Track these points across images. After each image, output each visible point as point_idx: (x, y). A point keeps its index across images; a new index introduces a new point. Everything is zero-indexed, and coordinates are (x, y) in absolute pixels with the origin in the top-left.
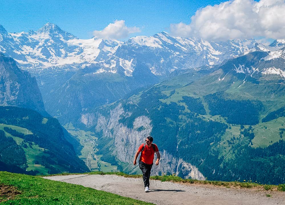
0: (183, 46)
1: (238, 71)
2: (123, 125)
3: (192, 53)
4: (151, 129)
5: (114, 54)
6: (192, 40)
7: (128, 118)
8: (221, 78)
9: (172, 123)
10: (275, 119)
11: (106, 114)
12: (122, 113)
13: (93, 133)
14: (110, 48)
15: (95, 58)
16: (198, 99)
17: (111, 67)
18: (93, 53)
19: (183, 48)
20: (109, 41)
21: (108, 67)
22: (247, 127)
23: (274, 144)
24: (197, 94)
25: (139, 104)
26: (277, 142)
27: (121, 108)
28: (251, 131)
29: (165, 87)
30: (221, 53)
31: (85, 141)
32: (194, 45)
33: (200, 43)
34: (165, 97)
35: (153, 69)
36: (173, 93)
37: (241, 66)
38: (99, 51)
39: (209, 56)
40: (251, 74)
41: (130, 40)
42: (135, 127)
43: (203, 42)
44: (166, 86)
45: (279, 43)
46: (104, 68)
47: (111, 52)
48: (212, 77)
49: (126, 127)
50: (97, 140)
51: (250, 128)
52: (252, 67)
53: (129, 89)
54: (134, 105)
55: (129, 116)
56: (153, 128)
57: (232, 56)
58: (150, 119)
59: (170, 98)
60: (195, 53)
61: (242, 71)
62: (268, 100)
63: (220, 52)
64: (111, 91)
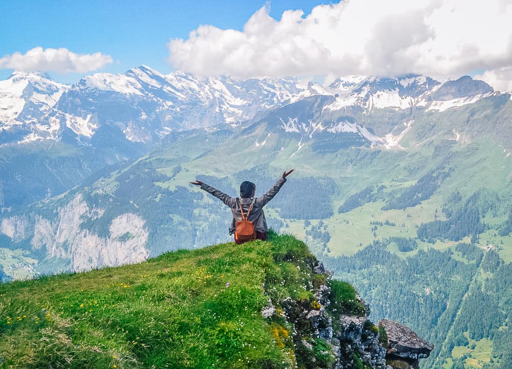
0: (178, 90)
1: (288, 130)
2: (89, 233)
3: (194, 103)
4: (146, 235)
5: (54, 107)
6: (194, 80)
7: (97, 219)
8: (260, 142)
9: (183, 224)
10: (360, 207)
11: (51, 216)
12: (84, 212)
13: (28, 252)
14: (44, 96)
15: (17, 115)
16: (225, 179)
17: (50, 131)
18: (11, 107)
19: (178, 94)
20: (41, 84)
21: (46, 130)
22: (315, 222)
23: (366, 248)
24: (220, 171)
25: (116, 193)
26: (370, 245)
27: (81, 202)
28: (322, 228)
29: (160, 161)
30: (246, 102)
31: (14, 266)
32: (197, 89)
33: (206, 84)
34: (164, 178)
35: (127, 132)
36: (177, 170)
37: (291, 121)
38: (23, 102)
39: (224, 107)
40: (310, 133)
41: (83, 80)
42: (113, 236)
43: (212, 84)
44: (163, 160)
45: (344, 82)
46: (36, 131)
47: (47, 104)
48: (244, 141)
49: (97, 235)
50: (36, 265)
51: (322, 223)
52: (311, 122)
53: (88, 169)
54: (106, 197)
55: (99, 216)
56: (150, 234)
57: (264, 107)
58: (143, 219)
59: (174, 179)
60: (201, 102)
61: (294, 129)
62: (343, 176)
63: (243, 100)
64: (55, 174)
